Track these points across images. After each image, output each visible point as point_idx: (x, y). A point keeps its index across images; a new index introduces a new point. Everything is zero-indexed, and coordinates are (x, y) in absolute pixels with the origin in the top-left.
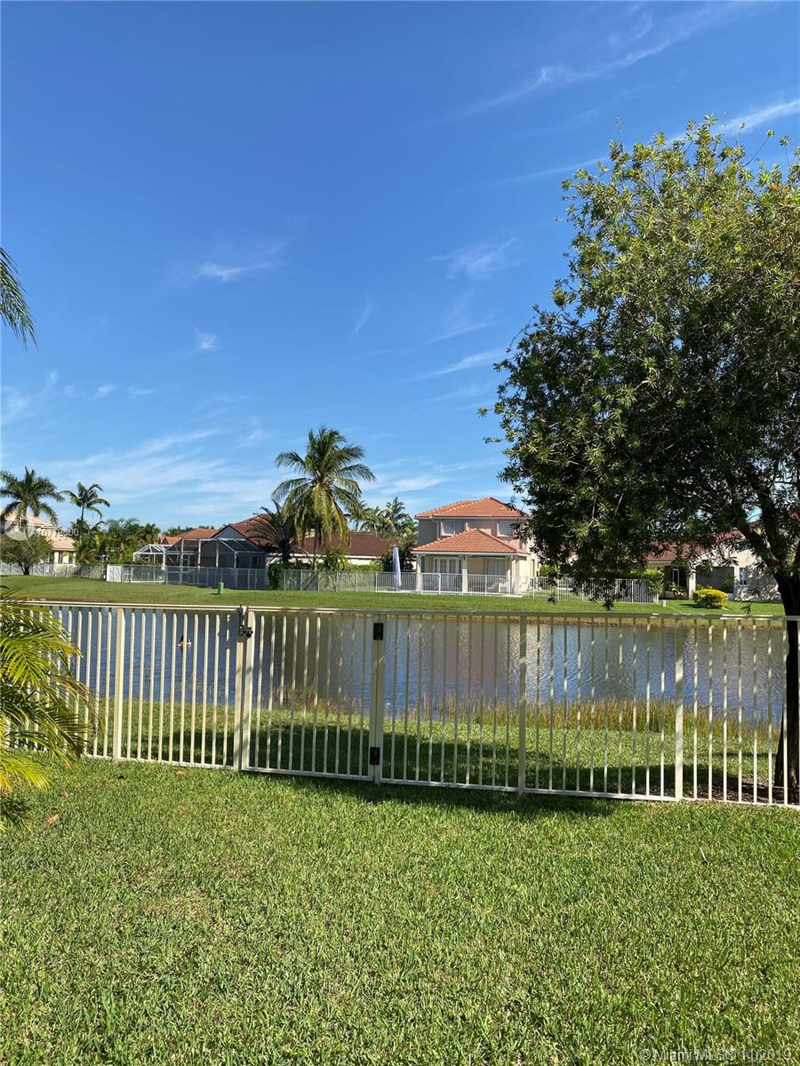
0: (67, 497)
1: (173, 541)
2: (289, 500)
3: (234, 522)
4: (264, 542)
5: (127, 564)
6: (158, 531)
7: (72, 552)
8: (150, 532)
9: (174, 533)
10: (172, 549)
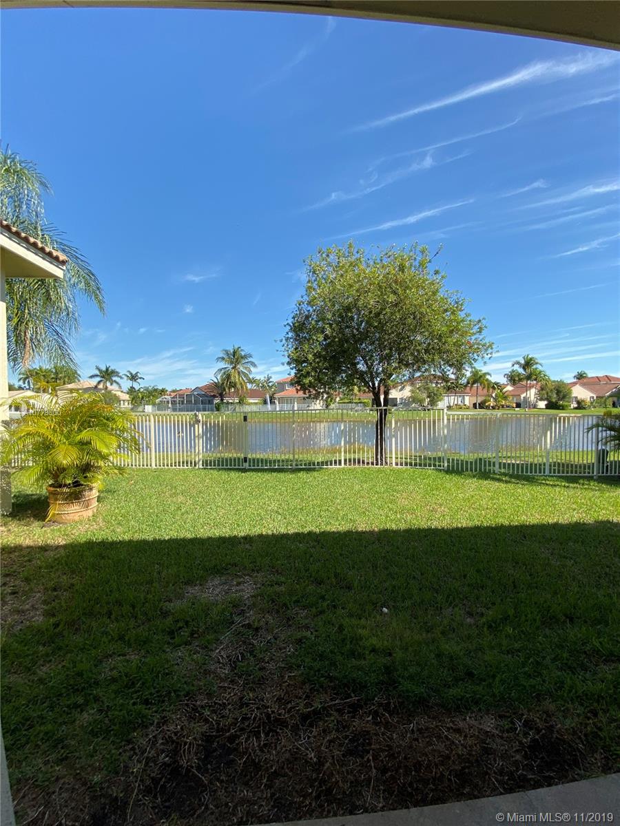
0: (126, 378)
1: (173, 394)
2: (222, 376)
3: (200, 386)
4: (212, 394)
5: (154, 404)
6: (167, 391)
7: (129, 401)
8: (163, 391)
9: (174, 391)
10: (174, 397)
